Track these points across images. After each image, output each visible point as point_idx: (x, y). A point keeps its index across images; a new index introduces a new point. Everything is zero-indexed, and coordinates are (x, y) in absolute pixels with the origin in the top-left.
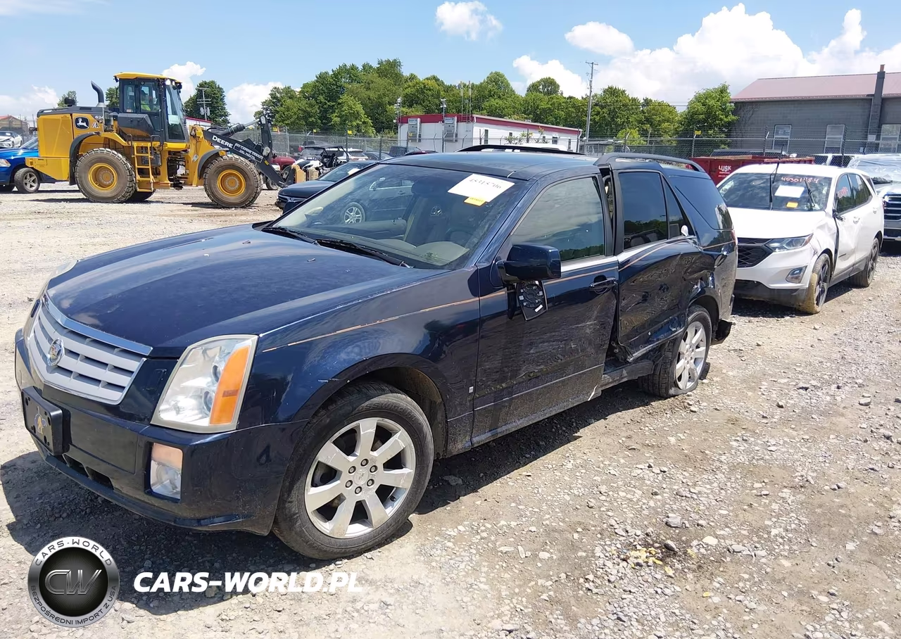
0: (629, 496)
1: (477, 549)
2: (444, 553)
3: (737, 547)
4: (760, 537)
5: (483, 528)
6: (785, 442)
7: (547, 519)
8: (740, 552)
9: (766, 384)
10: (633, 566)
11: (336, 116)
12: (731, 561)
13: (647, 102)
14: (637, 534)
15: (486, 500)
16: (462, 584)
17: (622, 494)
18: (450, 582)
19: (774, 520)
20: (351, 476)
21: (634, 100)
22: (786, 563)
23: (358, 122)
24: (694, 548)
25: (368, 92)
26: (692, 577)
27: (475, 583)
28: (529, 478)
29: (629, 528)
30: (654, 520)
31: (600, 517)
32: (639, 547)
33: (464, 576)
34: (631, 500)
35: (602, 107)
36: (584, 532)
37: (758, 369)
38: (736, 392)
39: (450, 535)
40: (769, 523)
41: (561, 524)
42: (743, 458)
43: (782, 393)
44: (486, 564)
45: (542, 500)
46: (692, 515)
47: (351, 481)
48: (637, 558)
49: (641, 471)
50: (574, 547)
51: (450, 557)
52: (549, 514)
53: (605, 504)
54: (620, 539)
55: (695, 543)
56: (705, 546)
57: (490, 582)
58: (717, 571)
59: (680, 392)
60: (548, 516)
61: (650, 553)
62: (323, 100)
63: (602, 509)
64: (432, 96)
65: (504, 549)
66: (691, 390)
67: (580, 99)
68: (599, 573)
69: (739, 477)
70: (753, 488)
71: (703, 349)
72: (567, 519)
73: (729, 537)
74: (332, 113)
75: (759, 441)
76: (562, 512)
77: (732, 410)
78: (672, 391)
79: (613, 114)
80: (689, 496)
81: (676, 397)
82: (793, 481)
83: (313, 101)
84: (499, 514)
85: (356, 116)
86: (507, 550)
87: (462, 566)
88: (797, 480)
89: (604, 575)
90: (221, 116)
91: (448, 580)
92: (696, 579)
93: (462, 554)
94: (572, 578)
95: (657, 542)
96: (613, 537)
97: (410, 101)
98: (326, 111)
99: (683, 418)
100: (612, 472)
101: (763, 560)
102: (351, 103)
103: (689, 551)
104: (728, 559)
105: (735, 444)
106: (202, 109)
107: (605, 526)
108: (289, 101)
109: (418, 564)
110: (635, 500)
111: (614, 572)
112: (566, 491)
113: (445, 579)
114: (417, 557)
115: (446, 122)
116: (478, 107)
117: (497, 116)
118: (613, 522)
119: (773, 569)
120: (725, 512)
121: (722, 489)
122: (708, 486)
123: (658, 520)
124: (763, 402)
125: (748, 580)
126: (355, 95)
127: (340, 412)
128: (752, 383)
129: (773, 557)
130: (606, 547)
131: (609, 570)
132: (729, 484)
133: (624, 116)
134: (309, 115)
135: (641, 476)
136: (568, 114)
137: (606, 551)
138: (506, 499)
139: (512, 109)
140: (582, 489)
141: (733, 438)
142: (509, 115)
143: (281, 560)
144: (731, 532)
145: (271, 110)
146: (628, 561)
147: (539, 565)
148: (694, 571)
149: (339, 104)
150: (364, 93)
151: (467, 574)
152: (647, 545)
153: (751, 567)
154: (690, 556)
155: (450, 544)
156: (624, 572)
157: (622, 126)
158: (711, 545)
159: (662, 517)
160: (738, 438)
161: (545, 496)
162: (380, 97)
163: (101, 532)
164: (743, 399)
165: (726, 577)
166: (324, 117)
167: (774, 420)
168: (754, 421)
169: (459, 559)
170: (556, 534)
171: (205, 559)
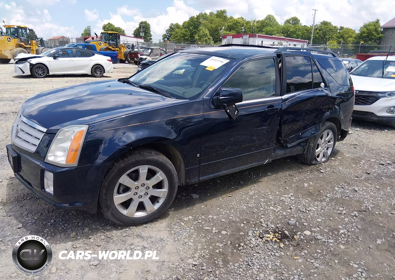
0: (274, 209)
1: (194, 227)
2: (179, 228)
3: (319, 237)
4: (333, 233)
5: (200, 218)
6: (363, 189)
7: (231, 216)
8: (321, 239)
9: (364, 161)
10: (264, 241)
11: (197, 36)
12: (315, 243)
13: (342, 28)
14: (272, 227)
15: (206, 206)
16: (181, 241)
17: (271, 208)
18: (177, 240)
19: (344, 226)
20: (136, 191)
21: (335, 27)
22: (342, 247)
23: (206, 38)
24: (298, 235)
25: (211, 25)
26: (292, 249)
27: (188, 242)
28: (230, 198)
29: (269, 223)
30: (283, 221)
31: (257, 217)
32: (271, 233)
33: (184, 239)
34: (275, 211)
35: (320, 30)
36: (247, 224)
37: (362, 154)
38: (347, 164)
39: (184, 220)
40: (341, 227)
41: (237, 219)
42: (338, 196)
43: (371, 166)
44: (196, 234)
45: (233, 208)
46: (303, 220)
47: (137, 193)
48: (268, 237)
49: (285, 198)
50: (239, 230)
51: (180, 230)
52: (233, 214)
53: (262, 212)
54: (263, 228)
55: (299, 233)
56: (304, 235)
57: (194, 242)
58: (306, 248)
59: (318, 163)
60: (232, 215)
61: (275, 236)
62: (191, 29)
63: (259, 214)
64: (240, 26)
65: (206, 228)
66: (324, 162)
67: (309, 26)
68: (247, 243)
69: (333, 204)
70: (339, 210)
71: (332, 143)
72: (241, 217)
73: (317, 232)
74: (195, 34)
75: (350, 188)
76: (240, 214)
77: (342, 173)
78: (314, 162)
79: (325, 34)
80: (305, 211)
81: (316, 165)
82: (361, 208)
83: (187, 29)
84: (210, 212)
85: (206, 35)
86: (208, 228)
87: (185, 234)
88: (363, 208)
89: (249, 244)
90: (149, 36)
91: (176, 239)
92: (294, 250)
93: (187, 229)
94: (233, 244)
95: (280, 231)
96: (260, 227)
97: (230, 28)
98: (193, 34)
99: (315, 175)
100: (270, 198)
101: (331, 244)
102: (204, 30)
103: (295, 237)
104: (313, 242)
105: (337, 189)
106: (141, 33)
107: (258, 222)
108: (177, 29)
109: (165, 231)
110: (276, 211)
111: (254, 243)
112: (245, 204)
113: (175, 239)
114: (166, 228)
115: (244, 37)
116: (261, 31)
117: (269, 35)
118: (262, 220)
119: (335, 249)
120: (320, 220)
121: (323, 209)
122: (316, 208)
123: (285, 221)
124: (359, 170)
125: (320, 253)
126: (205, 26)
127: (129, 162)
128: (356, 160)
129: (336, 244)
130: (255, 231)
131: (252, 242)
132: (327, 207)
133: (330, 34)
134: (185, 35)
135: (284, 200)
136: (303, 34)
137: (254, 233)
138: (216, 206)
139: (276, 31)
140: (253, 204)
141: (337, 186)
142: (275, 34)
143: (107, 225)
144: (319, 230)
145: (169, 34)
146: (263, 238)
147: (220, 236)
148: (294, 246)
149: (198, 30)
150: (210, 25)
151: (186, 238)
152: (275, 232)
153: (324, 247)
154: (295, 239)
155: (183, 224)
156: (259, 243)
157: (329, 39)
158: (307, 235)
159: (287, 220)
160: (339, 186)
161: (234, 206)
162: (216, 27)
163: (40, 206)
164: (349, 168)
165: (309, 251)
166: (192, 36)
167: (362, 179)
168: (351, 178)
169: (185, 231)
170: (234, 223)
171: (76, 221)
